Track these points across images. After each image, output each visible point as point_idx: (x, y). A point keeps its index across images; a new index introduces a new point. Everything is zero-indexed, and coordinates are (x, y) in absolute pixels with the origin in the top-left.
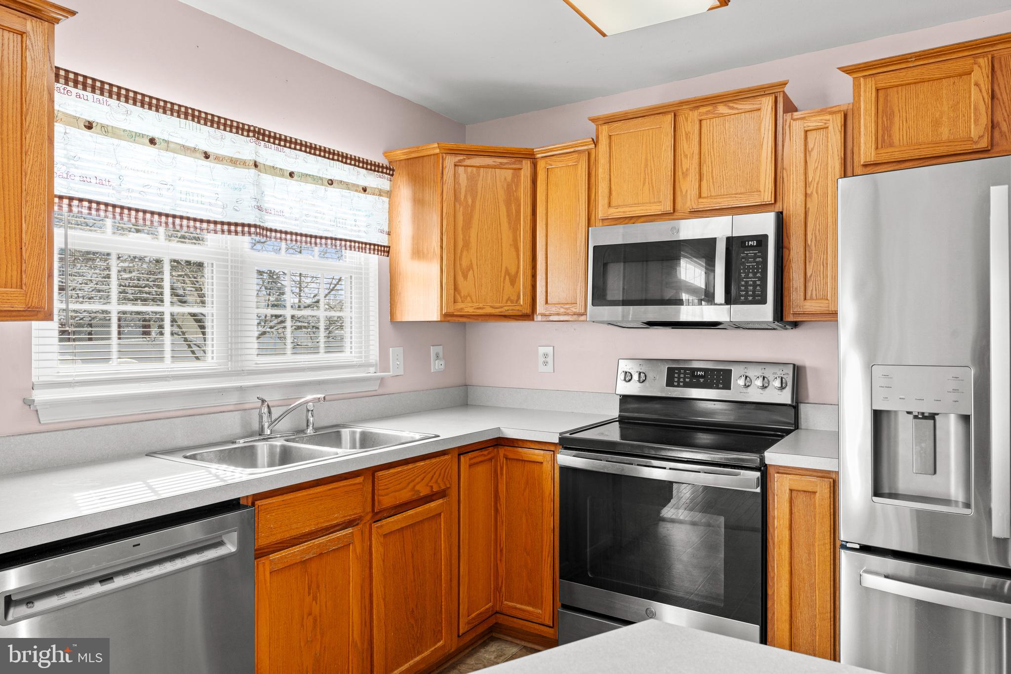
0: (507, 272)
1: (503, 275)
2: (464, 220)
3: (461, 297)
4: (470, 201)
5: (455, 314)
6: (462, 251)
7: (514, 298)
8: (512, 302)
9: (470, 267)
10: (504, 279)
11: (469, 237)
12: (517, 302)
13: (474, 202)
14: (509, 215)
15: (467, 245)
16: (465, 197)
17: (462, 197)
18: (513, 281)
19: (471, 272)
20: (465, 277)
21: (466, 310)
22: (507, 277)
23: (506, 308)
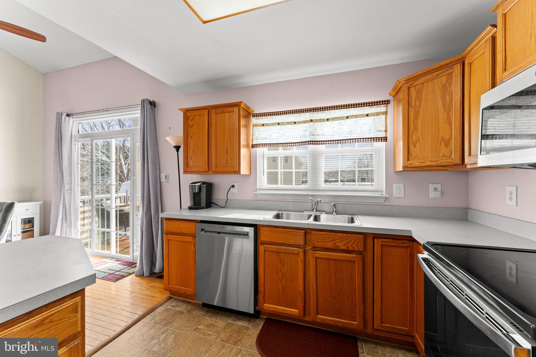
0: (443, 139)
1: (440, 141)
2: (414, 115)
3: (412, 157)
4: (418, 104)
5: (408, 166)
6: (413, 132)
7: (449, 155)
8: (446, 157)
9: (418, 140)
10: (441, 143)
11: (417, 123)
12: (450, 156)
13: (420, 104)
14: (444, 104)
15: (416, 128)
16: (415, 102)
17: (413, 103)
18: (447, 144)
19: (418, 142)
20: (415, 146)
21: (414, 164)
22: (443, 142)
23: (441, 161)
